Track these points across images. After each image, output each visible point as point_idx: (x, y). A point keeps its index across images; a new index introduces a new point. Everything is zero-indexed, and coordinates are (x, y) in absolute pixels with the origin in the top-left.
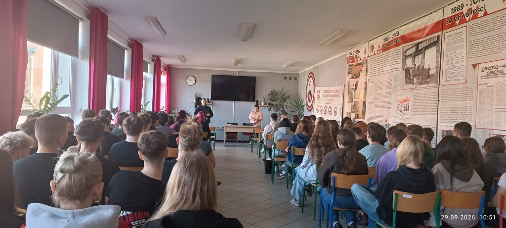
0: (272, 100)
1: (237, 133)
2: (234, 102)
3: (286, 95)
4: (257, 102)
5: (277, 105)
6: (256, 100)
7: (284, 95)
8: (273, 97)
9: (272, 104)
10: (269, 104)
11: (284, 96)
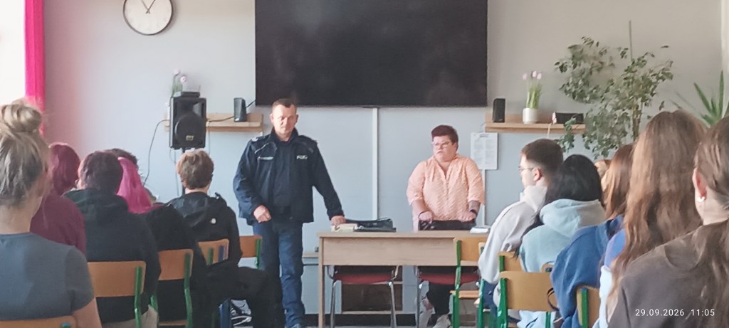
0: (579, 96)
1: (386, 271)
2: (375, 111)
3: (651, 64)
4: (500, 106)
5: (601, 121)
6: (491, 99)
7: (641, 62)
8: (586, 78)
9: (580, 118)
10: (562, 118)
11: (641, 72)
